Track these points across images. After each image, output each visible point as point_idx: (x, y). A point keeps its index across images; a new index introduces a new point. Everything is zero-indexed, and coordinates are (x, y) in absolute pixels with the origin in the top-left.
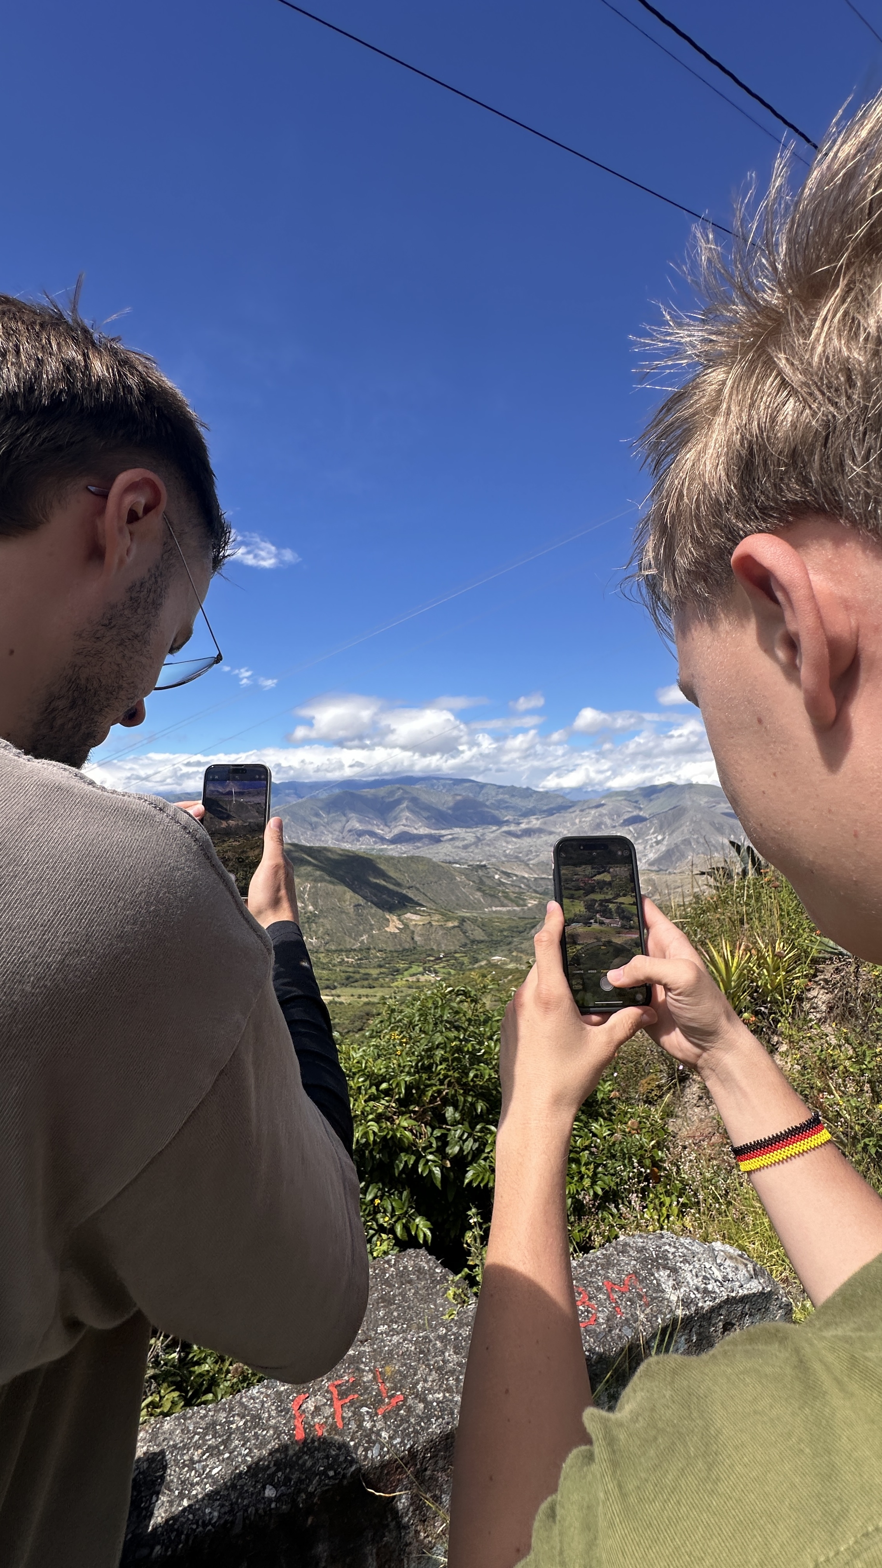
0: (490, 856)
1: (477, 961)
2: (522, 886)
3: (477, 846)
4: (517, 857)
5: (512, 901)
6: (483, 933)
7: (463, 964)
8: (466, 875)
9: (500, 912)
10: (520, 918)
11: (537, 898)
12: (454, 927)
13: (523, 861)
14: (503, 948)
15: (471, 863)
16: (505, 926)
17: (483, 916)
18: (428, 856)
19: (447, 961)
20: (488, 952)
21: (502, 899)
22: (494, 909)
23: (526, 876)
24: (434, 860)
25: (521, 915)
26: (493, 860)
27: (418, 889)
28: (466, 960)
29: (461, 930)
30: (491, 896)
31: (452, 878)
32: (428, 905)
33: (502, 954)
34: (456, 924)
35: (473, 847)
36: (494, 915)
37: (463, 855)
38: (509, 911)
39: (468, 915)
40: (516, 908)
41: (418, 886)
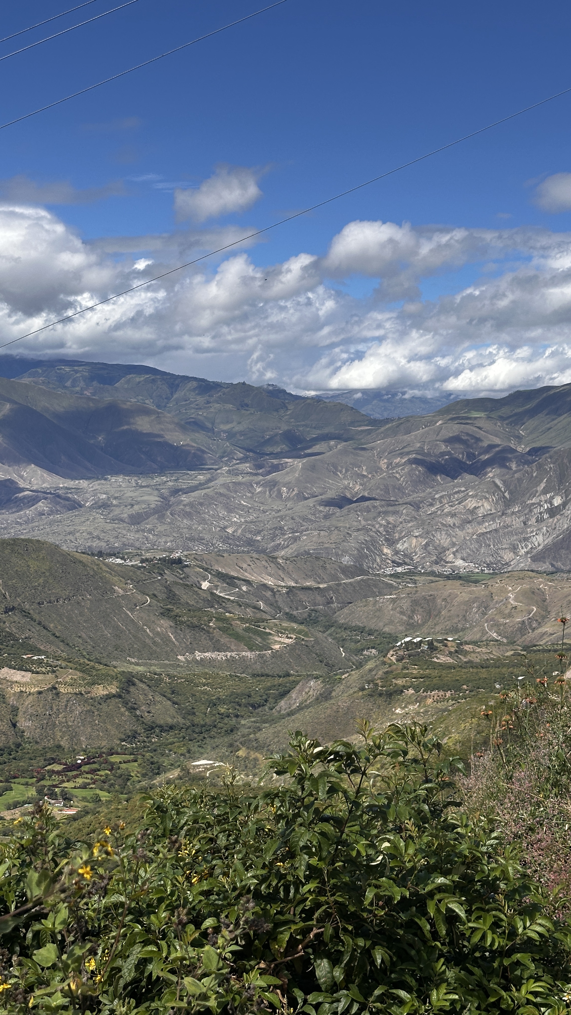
0: (192, 539)
1: (157, 769)
2: (261, 604)
3: (162, 517)
4: (250, 543)
5: (237, 637)
6: (172, 711)
7: (128, 778)
8: (137, 583)
9: (211, 661)
10: (254, 676)
11: (293, 630)
12: (109, 697)
13: (263, 551)
14: (217, 741)
15: (148, 555)
16: (222, 693)
17: (172, 672)
18: (51, 539)
19: (93, 771)
20: (183, 750)
21: (217, 633)
22: (198, 655)
23: (270, 582)
24: (64, 548)
25: (258, 668)
26: (199, 549)
27: (26, 614)
28: (134, 769)
29: (126, 703)
30: (193, 627)
31: (107, 589)
32: (51, 649)
33: (213, 754)
34: (113, 689)
35: (153, 519)
36: (198, 670)
37: (131, 536)
38: (231, 661)
39: (140, 669)
40: (248, 654)
41: (27, 606)
